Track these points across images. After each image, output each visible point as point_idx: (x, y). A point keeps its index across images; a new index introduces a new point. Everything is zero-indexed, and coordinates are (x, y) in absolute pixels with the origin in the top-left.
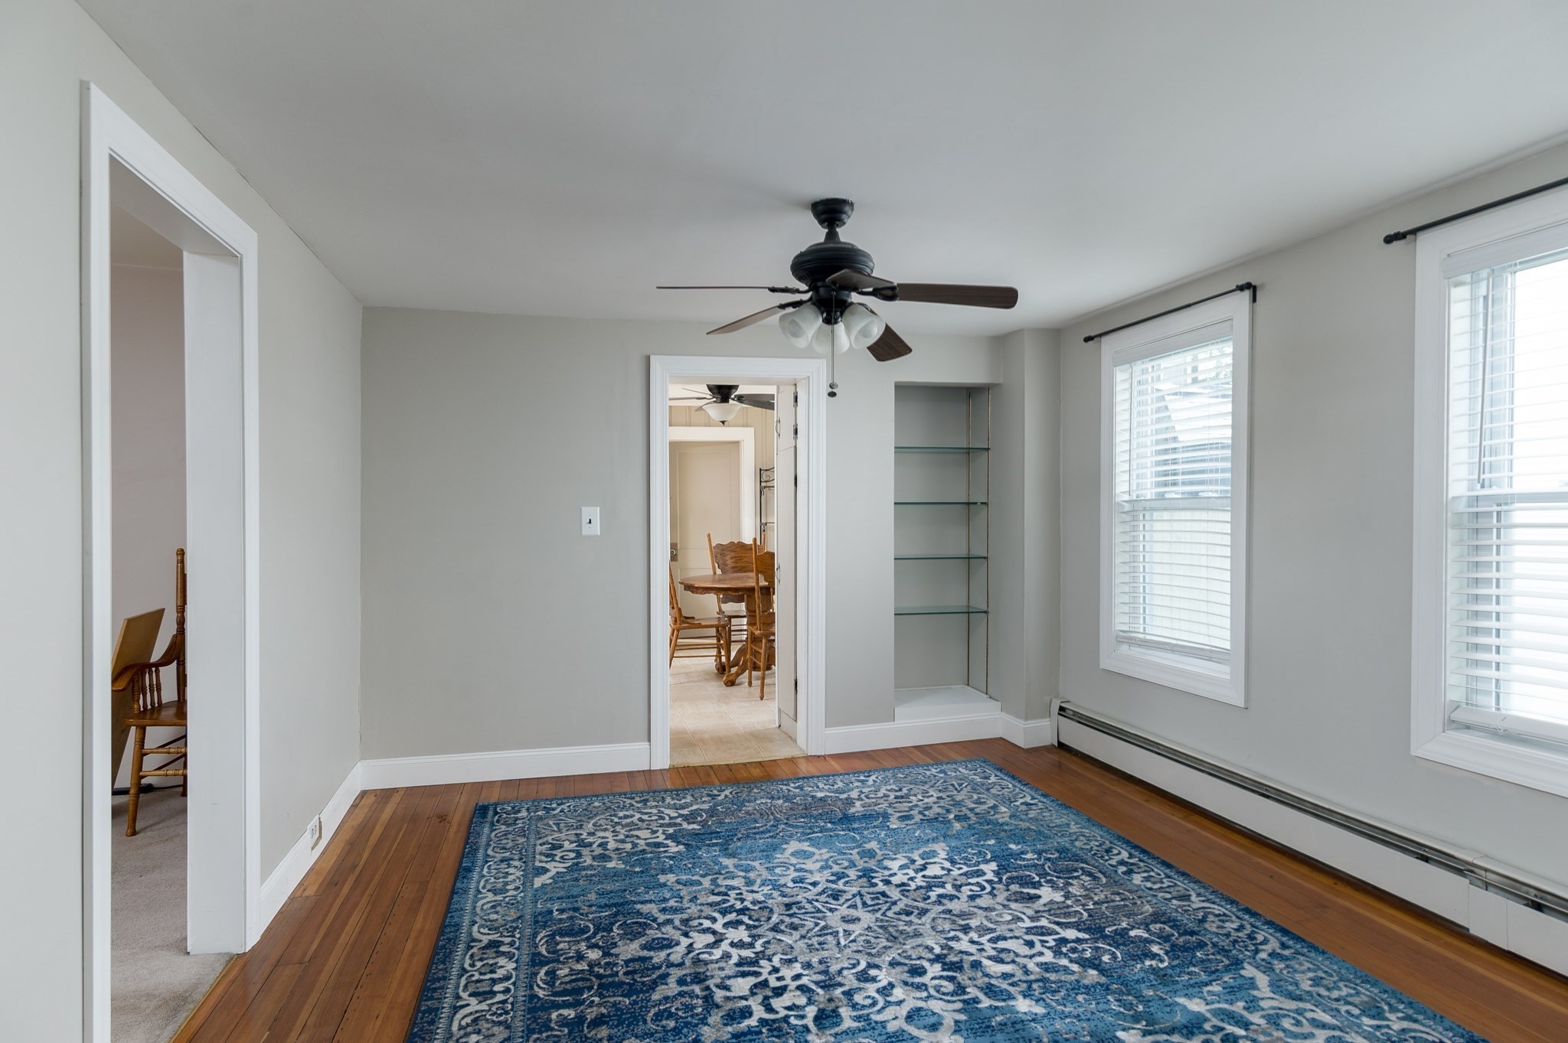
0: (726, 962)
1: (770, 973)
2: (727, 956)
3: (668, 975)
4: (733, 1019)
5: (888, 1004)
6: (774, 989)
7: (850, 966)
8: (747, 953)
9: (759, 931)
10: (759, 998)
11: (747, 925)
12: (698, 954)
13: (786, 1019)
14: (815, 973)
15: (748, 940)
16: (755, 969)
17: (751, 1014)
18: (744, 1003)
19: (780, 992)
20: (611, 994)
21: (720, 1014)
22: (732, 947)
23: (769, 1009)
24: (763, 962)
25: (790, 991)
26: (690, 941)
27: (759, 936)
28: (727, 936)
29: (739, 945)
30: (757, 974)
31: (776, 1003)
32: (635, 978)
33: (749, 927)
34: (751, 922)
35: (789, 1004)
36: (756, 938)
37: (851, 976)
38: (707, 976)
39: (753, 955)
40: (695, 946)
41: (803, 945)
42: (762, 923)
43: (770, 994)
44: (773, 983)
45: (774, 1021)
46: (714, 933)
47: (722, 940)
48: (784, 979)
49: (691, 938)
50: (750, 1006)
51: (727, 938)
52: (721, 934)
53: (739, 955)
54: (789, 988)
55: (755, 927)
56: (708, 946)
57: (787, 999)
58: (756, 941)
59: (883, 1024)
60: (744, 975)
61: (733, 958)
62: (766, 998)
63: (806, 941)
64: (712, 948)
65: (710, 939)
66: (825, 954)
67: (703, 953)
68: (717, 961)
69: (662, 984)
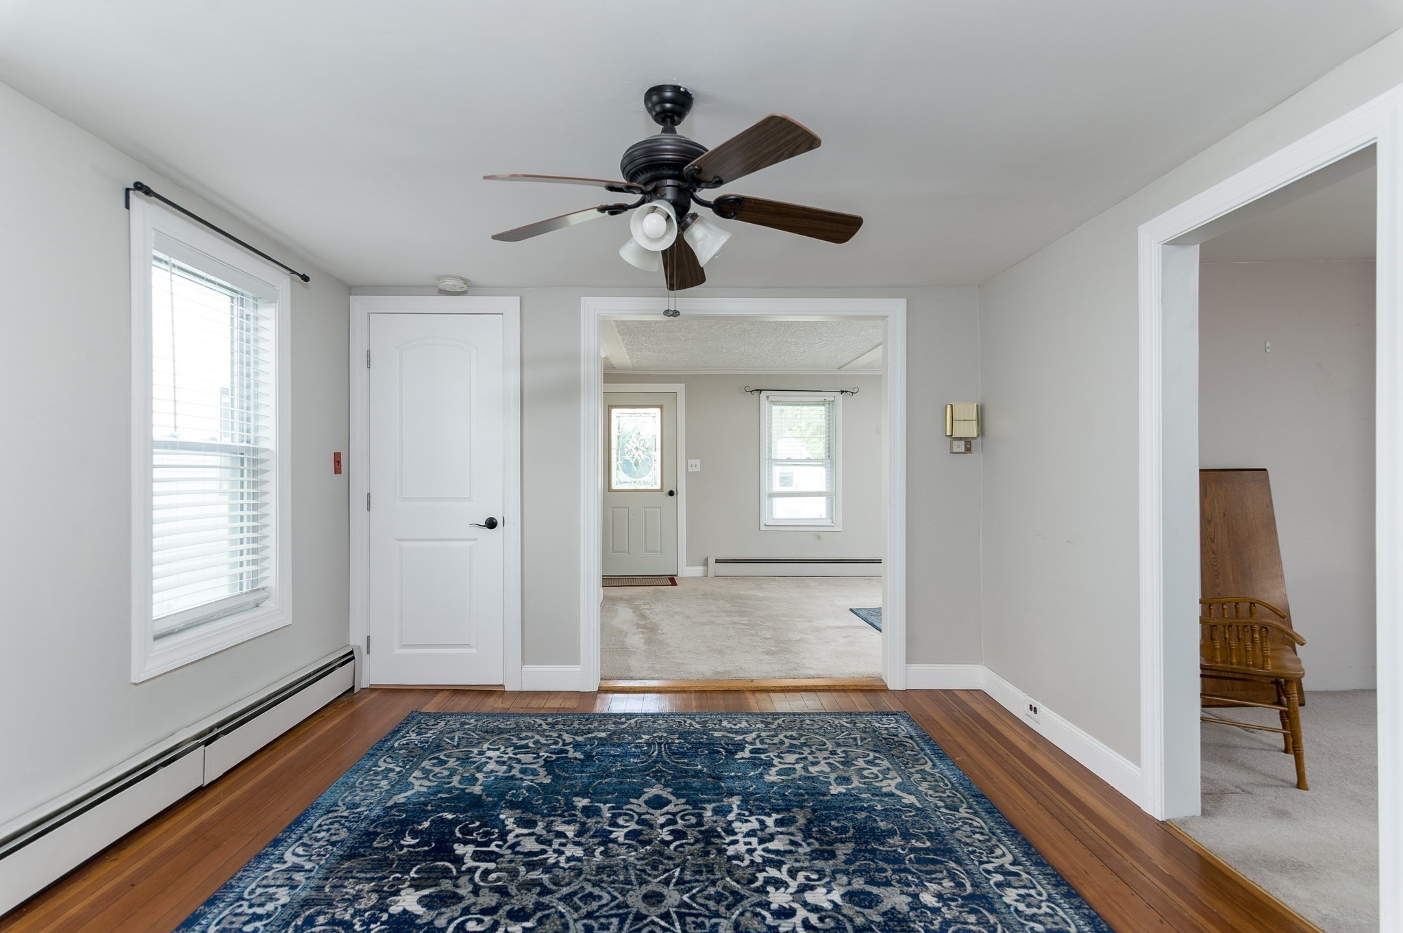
0: (793, 867)
1: (755, 850)
2: (793, 873)
3: (846, 862)
4: (789, 820)
5: (674, 814)
6: (755, 835)
7: (685, 846)
8: (772, 872)
9: (756, 898)
10: (768, 831)
11: (769, 910)
12: (819, 879)
13: (752, 814)
14: (717, 844)
15: (770, 889)
16: (767, 855)
17: (776, 821)
18: (779, 829)
19: (751, 834)
20: (890, 853)
21: (798, 824)
22: (786, 882)
23: (762, 822)
24: (759, 860)
25: (742, 833)
26: (830, 897)
27: (757, 890)
28: (791, 898)
29: (778, 884)
30: (766, 850)
31: (756, 825)
32: (875, 864)
33: (766, 905)
34: (764, 913)
35: (749, 824)
36: (761, 889)
37: (689, 838)
38: (810, 855)
39: (767, 869)
40: (824, 890)
41: (717, 873)
42: (751, 909)
43: (759, 833)
44: (754, 841)
45: (760, 814)
46: (805, 904)
47: (797, 892)
48: (744, 842)
49: (830, 901)
50: (775, 827)
51: (791, 894)
52: (797, 902)
53: (780, 871)
54: (742, 835)
55: (760, 904)
56: (812, 888)
57: (746, 828)
58: (762, 886)
59: (686, 803)
60: (777, 852)
61: (786, 869)
62: (762, 830)
63: (712, 877)
64: (806, 885)
65: (809, 897)
66: (700, 861)
67: (814, 880)
68: (802, 869)
69: (848, 854)
